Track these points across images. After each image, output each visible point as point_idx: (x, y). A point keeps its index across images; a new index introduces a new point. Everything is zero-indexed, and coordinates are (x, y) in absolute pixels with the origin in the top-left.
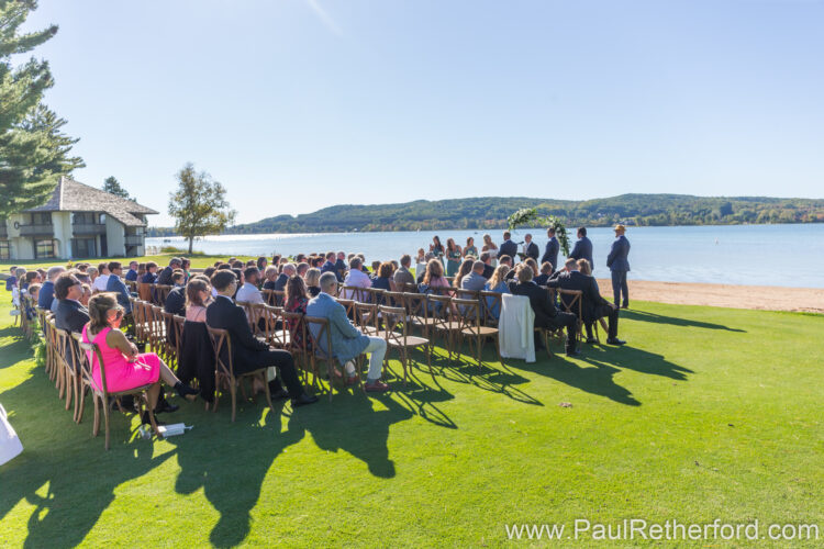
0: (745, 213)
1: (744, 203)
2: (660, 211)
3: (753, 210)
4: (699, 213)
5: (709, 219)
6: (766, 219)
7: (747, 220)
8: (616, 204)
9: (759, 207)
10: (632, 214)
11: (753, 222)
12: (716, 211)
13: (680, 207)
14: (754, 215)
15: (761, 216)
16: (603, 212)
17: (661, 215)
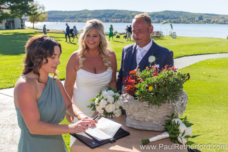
0: (207, 20)
1: (207, 16)
2: (177, 18)
3: (210, 19)
4: (191, 19)
5: (194, 21)
6: (214, 22)
7: (207, 22)
8: (162, 14)
9: (212, 18)
10: (167, 18)
11: (209, 23)
12: (197, 19)
13: (184, 16)
14: (210, 20)
15: (212, 21)
16: (157, 17)
17: (178, 19)
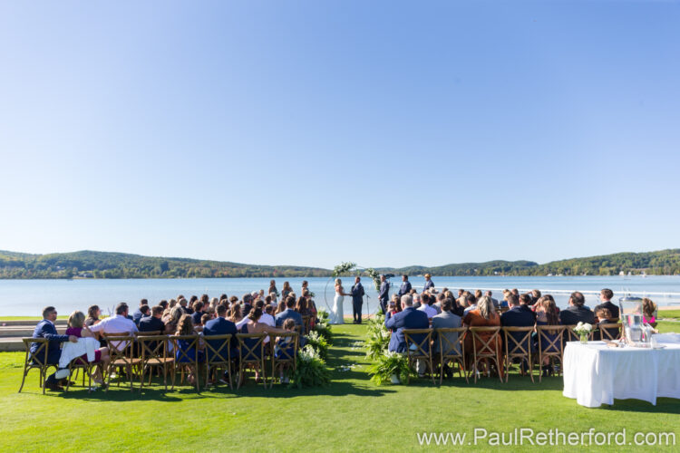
0: (178, 270)
1: (177, 262)
2: (113, 267)
3: (183, 268)
4: (144, 269)
5: (153, 273)
6: (192, 275)
7: (180, 275)
8: (74, 259)
9: (187, 266)
10: (91, 267)
11: (184, 277)
12: (158, 268)
13: (129, 263)
14: (184, 271)
15: (189, 272)
16: (65, 265)
17: (115, 269)
